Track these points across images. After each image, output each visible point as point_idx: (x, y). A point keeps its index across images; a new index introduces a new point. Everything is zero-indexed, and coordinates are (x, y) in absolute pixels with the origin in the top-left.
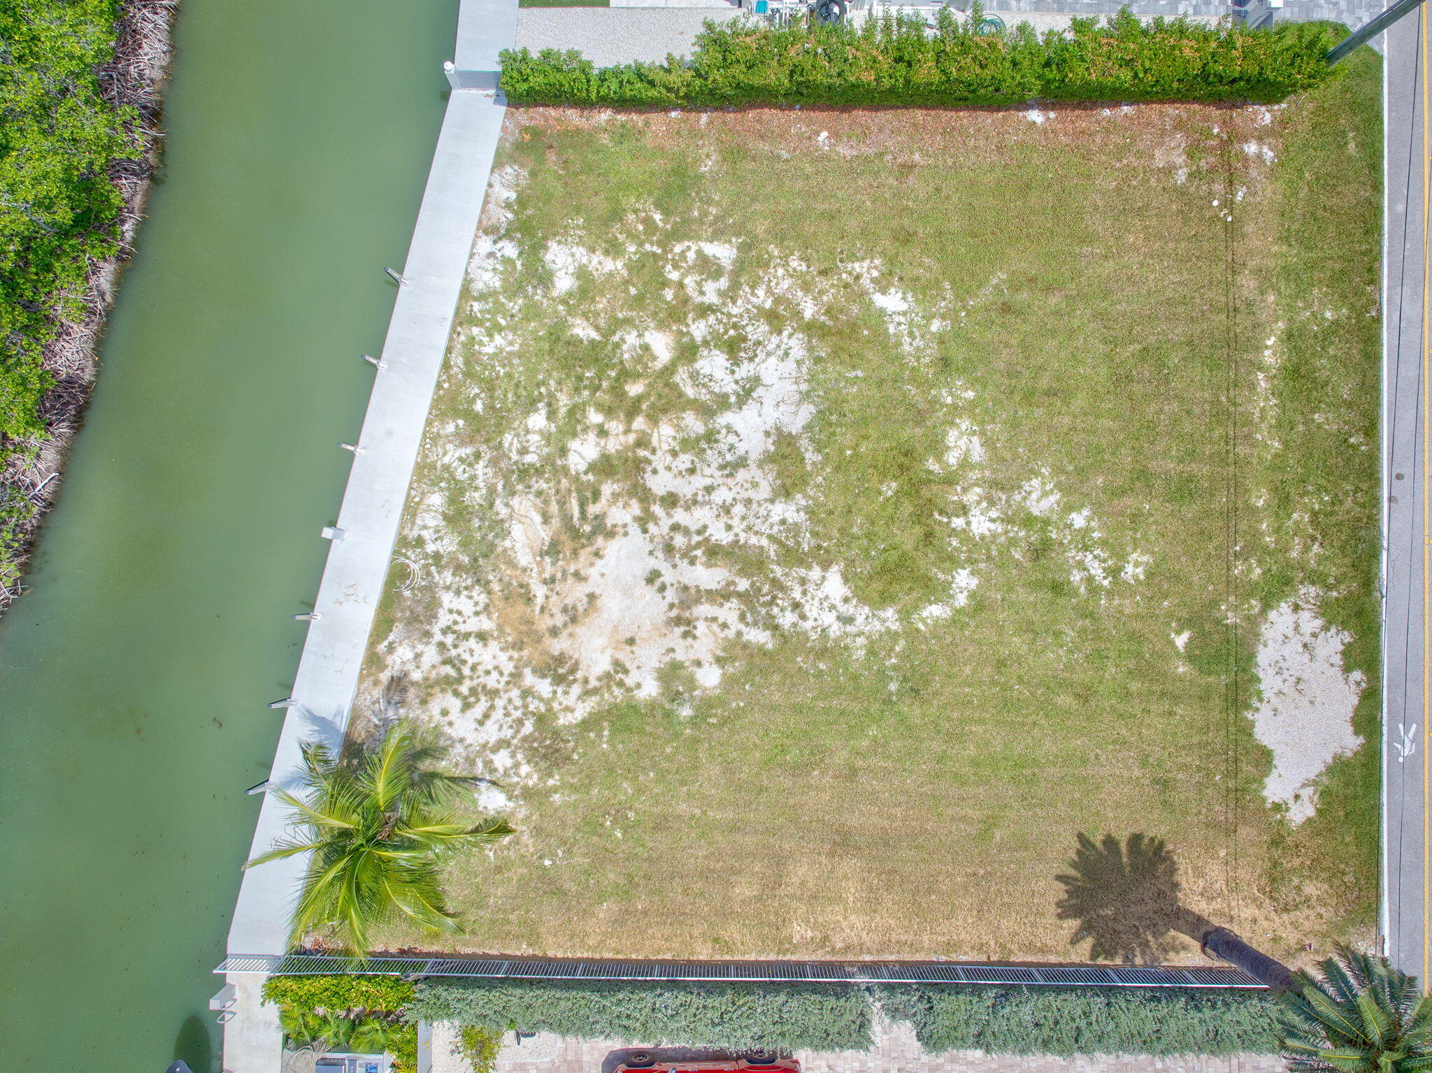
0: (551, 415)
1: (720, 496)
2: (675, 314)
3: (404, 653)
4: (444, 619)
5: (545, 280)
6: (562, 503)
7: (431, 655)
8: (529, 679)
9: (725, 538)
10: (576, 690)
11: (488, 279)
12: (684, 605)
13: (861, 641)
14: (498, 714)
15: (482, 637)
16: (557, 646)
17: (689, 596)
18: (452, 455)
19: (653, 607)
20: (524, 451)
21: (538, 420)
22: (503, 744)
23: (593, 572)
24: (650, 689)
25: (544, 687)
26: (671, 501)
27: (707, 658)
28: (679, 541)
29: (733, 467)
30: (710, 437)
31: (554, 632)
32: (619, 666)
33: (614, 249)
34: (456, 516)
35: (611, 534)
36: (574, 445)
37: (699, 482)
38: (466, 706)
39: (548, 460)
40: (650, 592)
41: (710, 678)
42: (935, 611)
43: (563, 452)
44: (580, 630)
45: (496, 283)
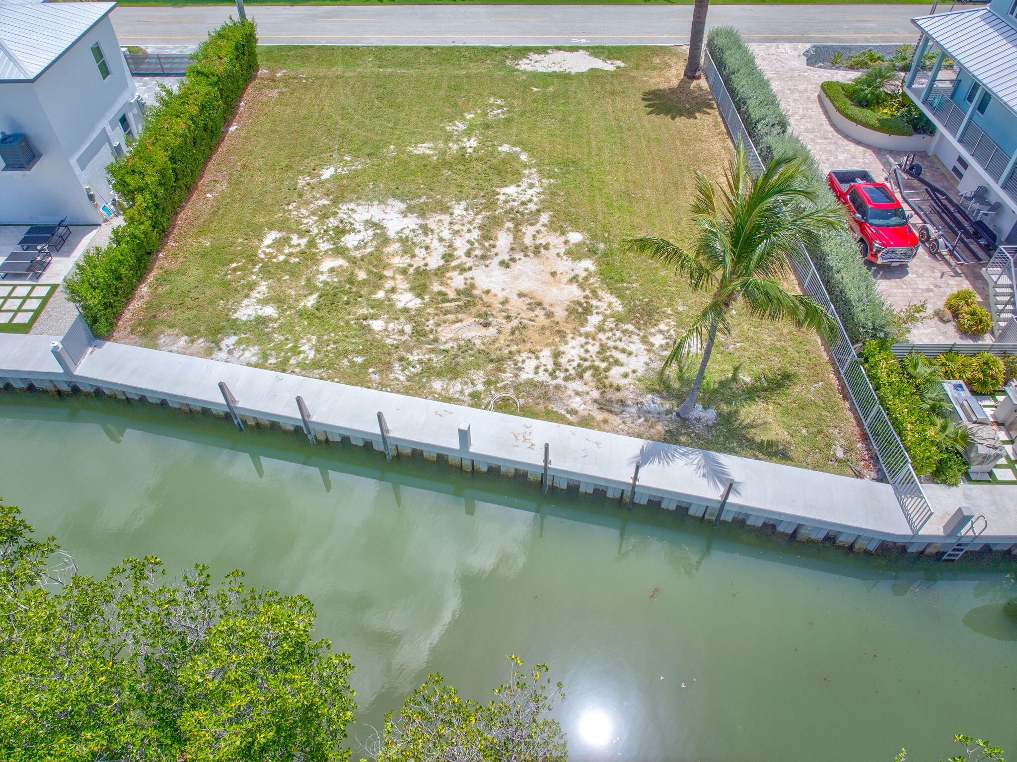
0: (374, 317)
1: (446, 234)
2: (309, 256)
3: (576, 403)
4: (543, 377)
5: (262, 321)
6: (447, 312)
7: (577, 385)
8: (589, 328)
9: (476, 234)
10: (594, 302)
11: (251, 353)
12: (524, 250)
13: (544, 181)
14: (621, 345)
15: (557, 355)
16: (560, 314)
17: (518, 247)
18: (399, 374)
19: (526, 266)
20: (402, 332)
21: (377, 325)
22: (644, 340)
23: (501, 295)
24: (588, 264)
25: (594, 320)
26: (448, 257)
27: (562, 239)
28: (478, 252)
29: (426, 230)
30: (403, 241)
31: (549, 315)
32: (574, 279)
33: (252, 286)
34: (453, 371)
35: (473, 286)
36: (400, 305)
37: (435, 244)
38: (617, 363)
39: (410, 319)
40: (516, 267)
41: (575, 237)
42: (524, 157)
43: (405, 310)
44: (546, 301)
45: (255, 349)
